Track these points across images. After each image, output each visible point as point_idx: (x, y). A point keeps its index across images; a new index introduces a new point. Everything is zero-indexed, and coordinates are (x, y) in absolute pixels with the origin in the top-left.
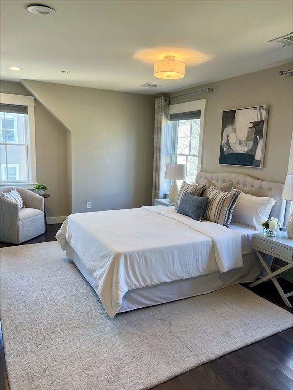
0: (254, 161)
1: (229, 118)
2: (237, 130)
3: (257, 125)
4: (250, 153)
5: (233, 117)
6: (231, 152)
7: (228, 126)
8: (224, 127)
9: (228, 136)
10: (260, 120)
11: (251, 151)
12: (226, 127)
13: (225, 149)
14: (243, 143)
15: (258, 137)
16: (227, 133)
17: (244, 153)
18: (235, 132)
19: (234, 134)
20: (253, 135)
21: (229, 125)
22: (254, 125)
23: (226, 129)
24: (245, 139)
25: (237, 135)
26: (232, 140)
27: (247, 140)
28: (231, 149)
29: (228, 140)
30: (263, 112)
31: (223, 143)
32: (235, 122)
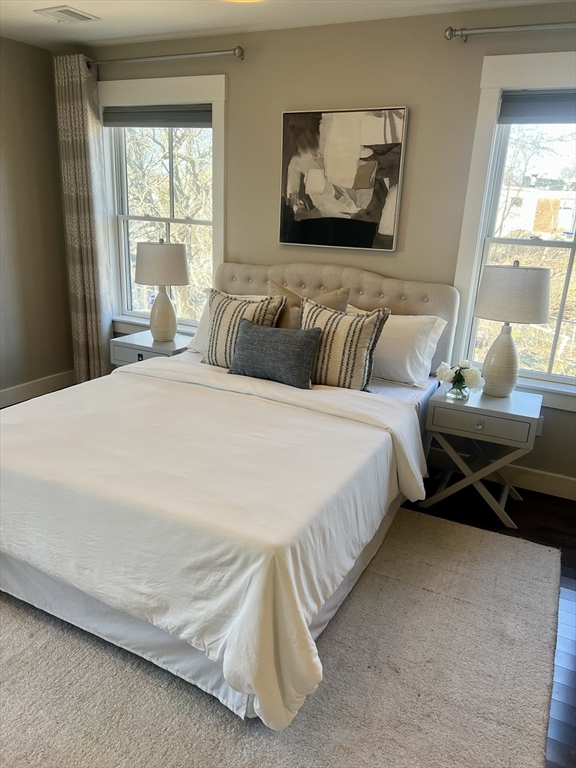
0: (377, 236)
1: (302, 131)
2: (328, 162)
3: (384, 153)
4: (366, 219)
5: (316, 131)
6: (312, 215)
7: (300, 151)
8: (289, 152)
9: (302, 176)
10: (390, 141)
11: (368, 212)
12: (296, 153)
13: (295, 208)
14: (346, 194)
15: (386, 181)
16: (299, 169)
17: (349, 217)
18: (323, 167)
19: (320, 172)
20: (374, 175)
21: (304, 148)
22: (374, 151)
23: (294, 160)
24: (350, 185)
25: (328, 174)
26: (315, 185)
27: (356, 187)
28: (312, 207)
29: (302, 186)
30: (400, 123)
31: (289, 191)
32: (321, 143)
